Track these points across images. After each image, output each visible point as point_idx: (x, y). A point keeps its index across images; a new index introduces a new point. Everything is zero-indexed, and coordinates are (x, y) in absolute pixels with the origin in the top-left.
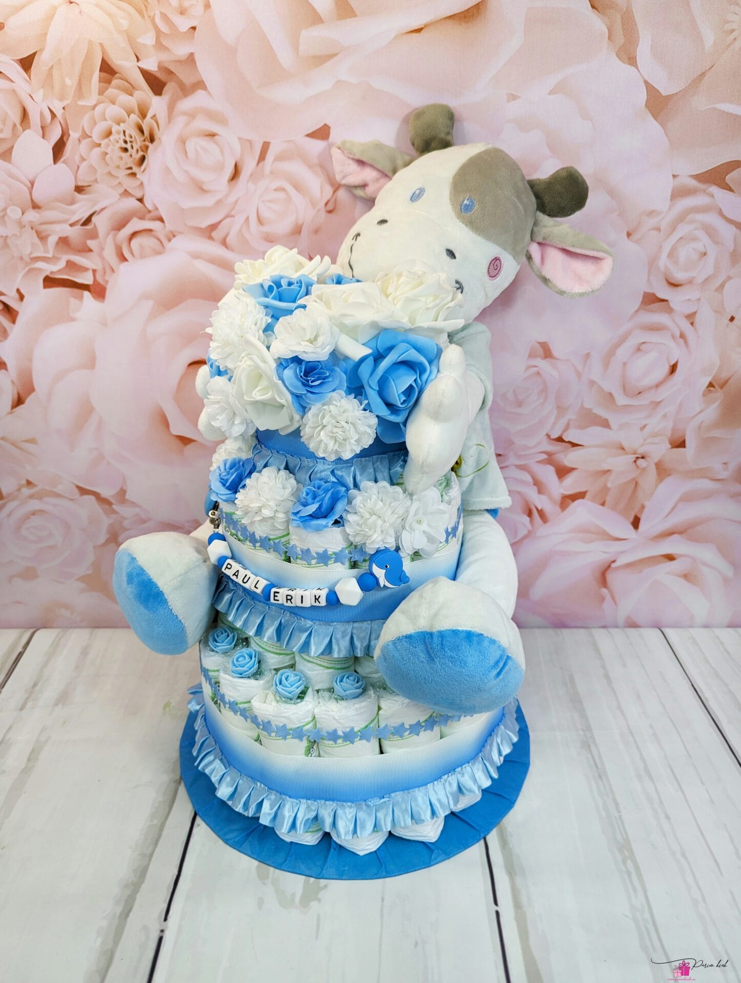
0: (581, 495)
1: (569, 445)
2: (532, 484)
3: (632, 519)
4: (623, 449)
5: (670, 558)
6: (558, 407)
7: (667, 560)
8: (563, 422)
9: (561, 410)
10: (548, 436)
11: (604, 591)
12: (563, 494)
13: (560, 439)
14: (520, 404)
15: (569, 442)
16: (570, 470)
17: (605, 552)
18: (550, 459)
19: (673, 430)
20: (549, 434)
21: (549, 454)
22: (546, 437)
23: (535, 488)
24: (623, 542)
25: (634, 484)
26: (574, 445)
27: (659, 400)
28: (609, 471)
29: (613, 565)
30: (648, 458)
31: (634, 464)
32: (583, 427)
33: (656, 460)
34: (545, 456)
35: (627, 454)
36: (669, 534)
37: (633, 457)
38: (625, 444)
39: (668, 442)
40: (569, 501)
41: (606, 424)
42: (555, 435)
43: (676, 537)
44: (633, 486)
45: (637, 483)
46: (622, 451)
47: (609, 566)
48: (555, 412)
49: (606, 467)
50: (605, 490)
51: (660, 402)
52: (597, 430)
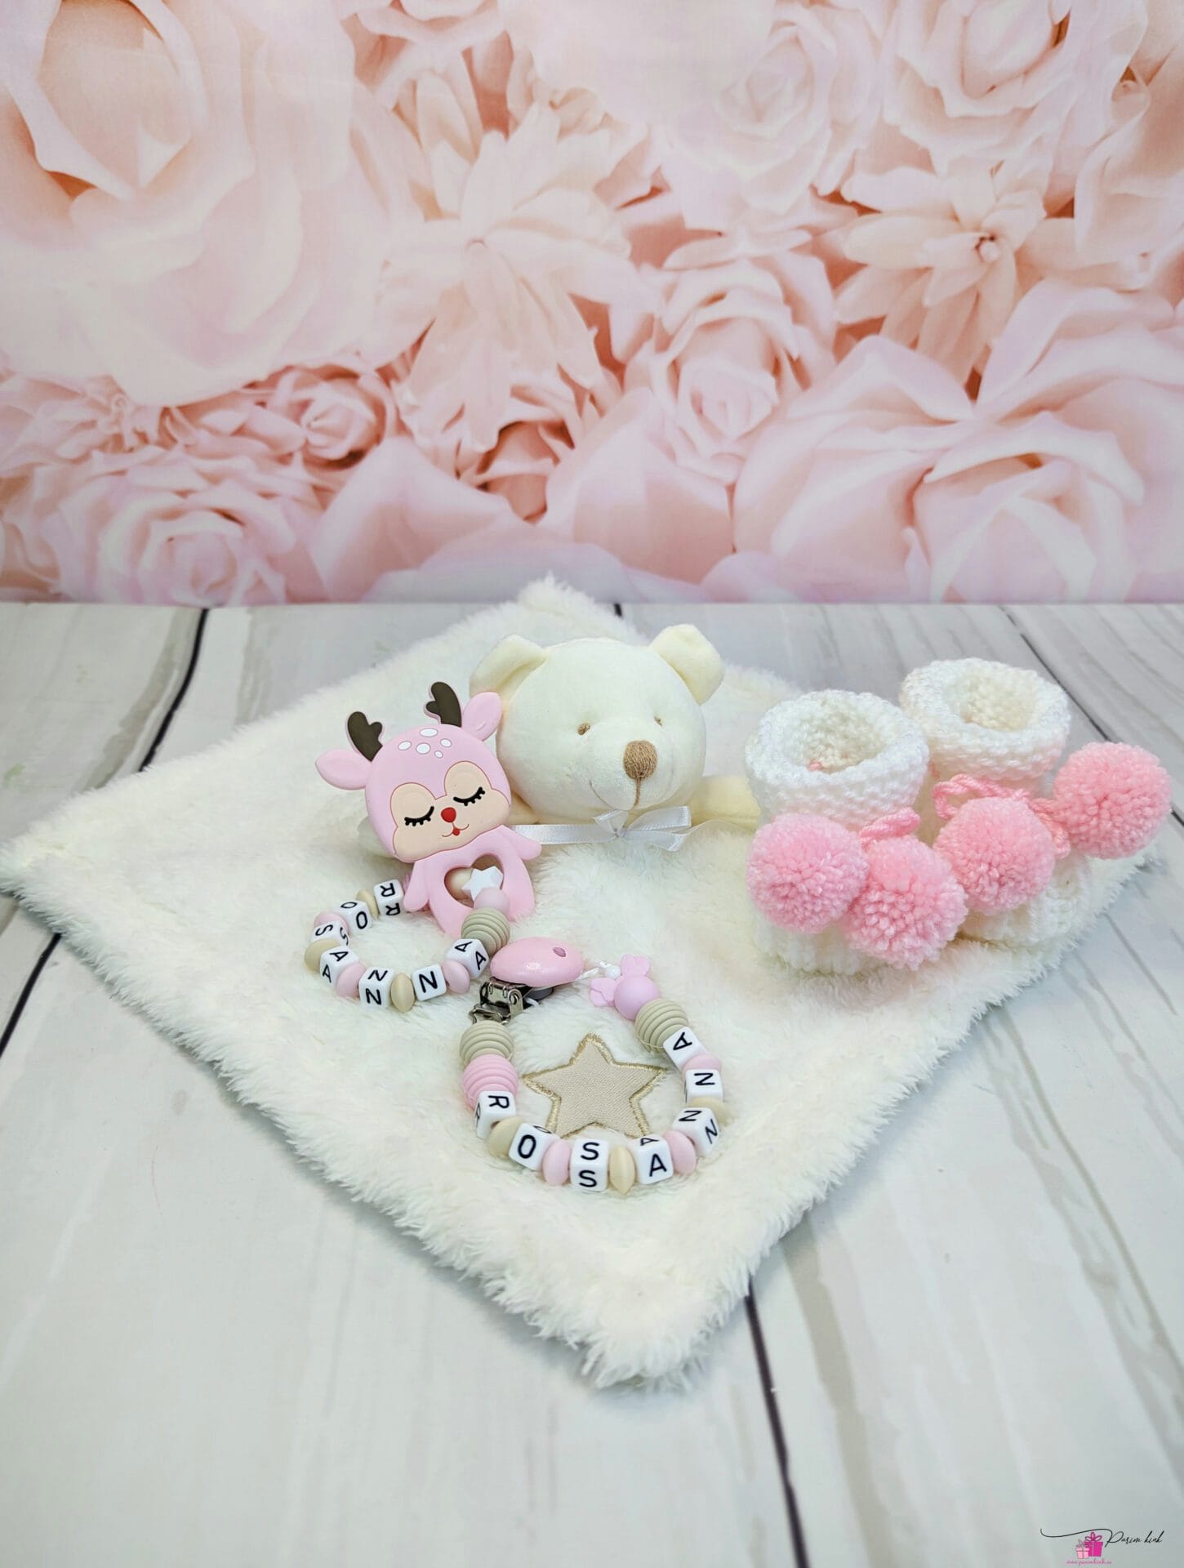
0: (871, 326)
1: (853, 210)
2: (782, 302)
3: (966, 377)
4: (956, 218)
5: (1032, 461)
6: (835, 124)
7: (1025, 466)
8: (842, 157)
9: (840, 129)
10: (814, 189)
11: (910, 533)
12: (839, 323)
13: (836, 197)
14: (759, 114)
15: (854, 204)
16: (856, 267)
17: (913, 451)
18: (816, 245)
19: (1054, 176)
20: (816, 185)
21: (816, 232)
22: (809, 193)
23: (788, 310)
24: (947, 427)
25: (974, 298)
26: (863, 210)
27: (1029, 105)
28: (927, 270)
29: (929, 478)
30: (1001, 240)
31: (974, 254)
32: (881, 167)
33: (1017, 245)
34: (805, 237)
35: (962, 229)
36: (1032, 409)
37: (972, 238)
38: (961, 209)
39: (1041, 204)
40: (849, 338)
41: (924, 161)
42: (827, 189)
43: (1045, 415)
44: (972, 300)
45: (978, 297)
46: (954, 224)
47: (921, 480)
48: (829, 133)
49: (922, 261)
50: (919, 312)
51: (1033, 109)
52: (908, 174)
